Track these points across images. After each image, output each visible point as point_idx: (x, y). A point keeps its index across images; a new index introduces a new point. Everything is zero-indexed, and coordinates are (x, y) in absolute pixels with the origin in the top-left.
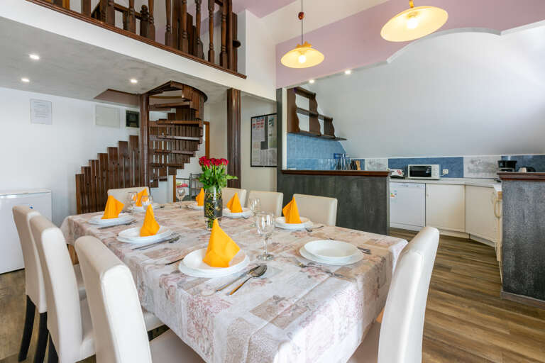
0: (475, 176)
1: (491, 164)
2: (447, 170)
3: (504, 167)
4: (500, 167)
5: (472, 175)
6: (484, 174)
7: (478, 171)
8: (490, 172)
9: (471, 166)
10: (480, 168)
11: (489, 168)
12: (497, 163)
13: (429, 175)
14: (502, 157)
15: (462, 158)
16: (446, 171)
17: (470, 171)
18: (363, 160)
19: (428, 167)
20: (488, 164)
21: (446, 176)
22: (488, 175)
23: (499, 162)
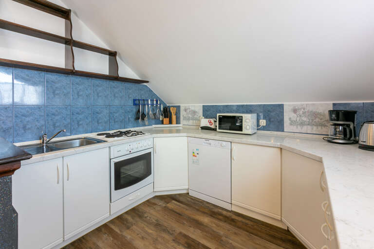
0: (299, 129)
1: (320, 114)
2: (265, 121)
3: (338, 120)
4: (331, 120)
5: (294, 129)
6: (309, 127)
7: (302, 124)
8: (317, 125)
9: (293, 116)
10: (304, 119)
11: (317, 120)
12: (327, 113)
13: (240, 128)
14: (334, 104)
15: (283, 105)
16: (263, 122)
17: (292, 123)
18: (179, 107)
19: (238, 117)
20: (315, 115)
21: (264, 128)
22: (315, 130)
23: (331, 112)
